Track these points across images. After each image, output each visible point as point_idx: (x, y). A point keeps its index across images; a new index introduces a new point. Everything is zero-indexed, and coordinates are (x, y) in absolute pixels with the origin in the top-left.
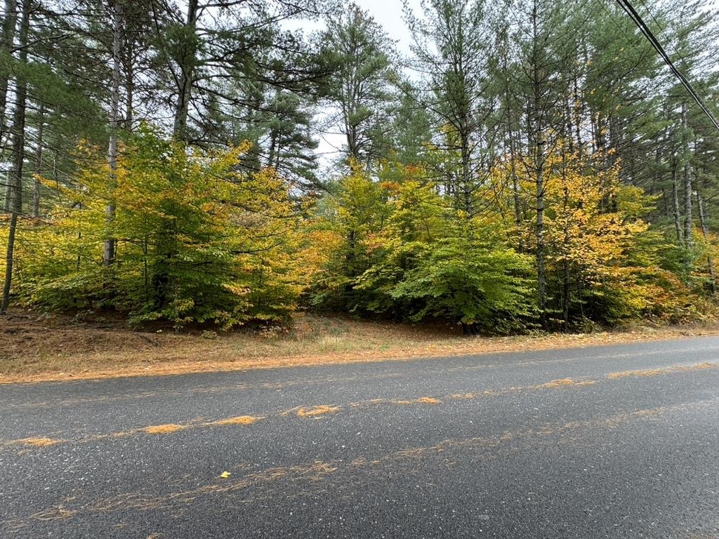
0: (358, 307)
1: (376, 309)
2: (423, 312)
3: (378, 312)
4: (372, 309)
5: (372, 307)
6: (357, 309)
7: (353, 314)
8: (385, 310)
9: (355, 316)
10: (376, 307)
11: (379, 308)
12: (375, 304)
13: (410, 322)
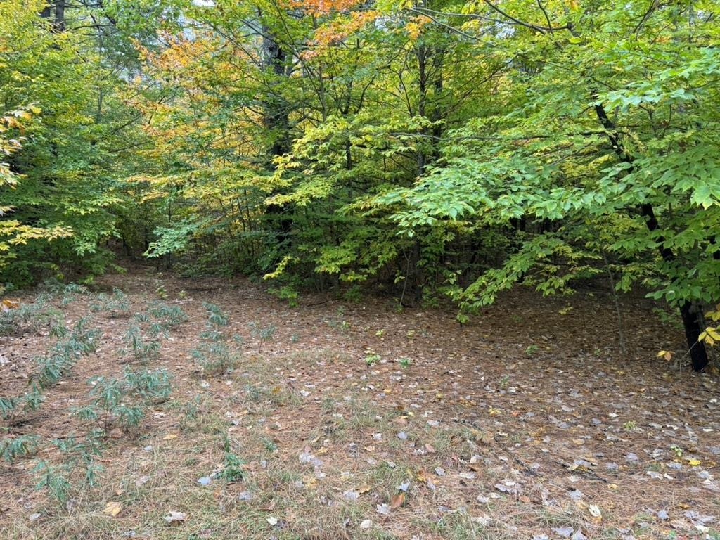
0: (289, 261)
1: (344, 269)
2: (501, 279)
3: (351, 277)
4: (332, 269)
5: (331, 261)
6: (287, 268)
7: (278, 283)
8: (373, 271)
9: (285, 292)
10: (346, 261)
11: (356, 266)
12: (342, 253)
13: (450, 307)
